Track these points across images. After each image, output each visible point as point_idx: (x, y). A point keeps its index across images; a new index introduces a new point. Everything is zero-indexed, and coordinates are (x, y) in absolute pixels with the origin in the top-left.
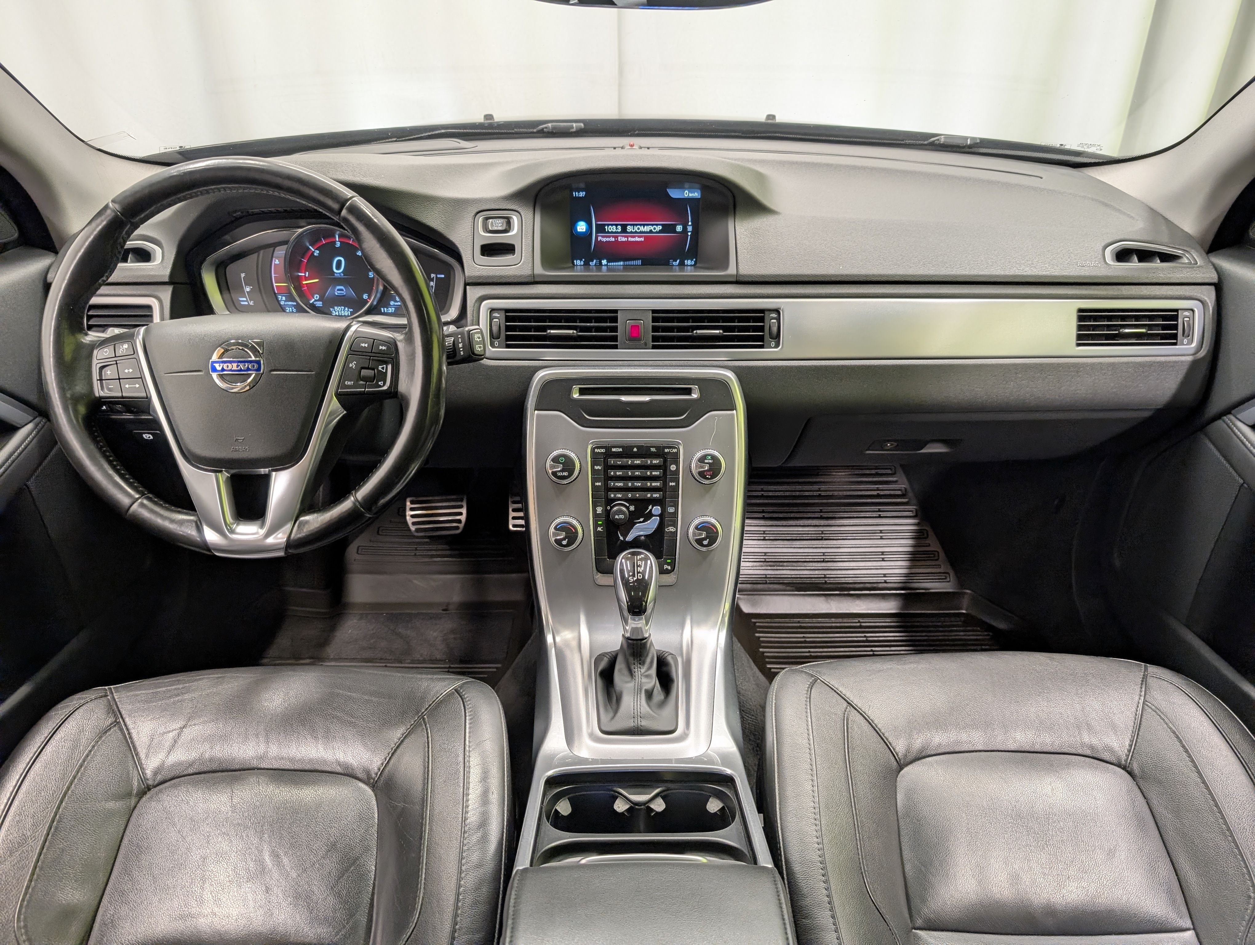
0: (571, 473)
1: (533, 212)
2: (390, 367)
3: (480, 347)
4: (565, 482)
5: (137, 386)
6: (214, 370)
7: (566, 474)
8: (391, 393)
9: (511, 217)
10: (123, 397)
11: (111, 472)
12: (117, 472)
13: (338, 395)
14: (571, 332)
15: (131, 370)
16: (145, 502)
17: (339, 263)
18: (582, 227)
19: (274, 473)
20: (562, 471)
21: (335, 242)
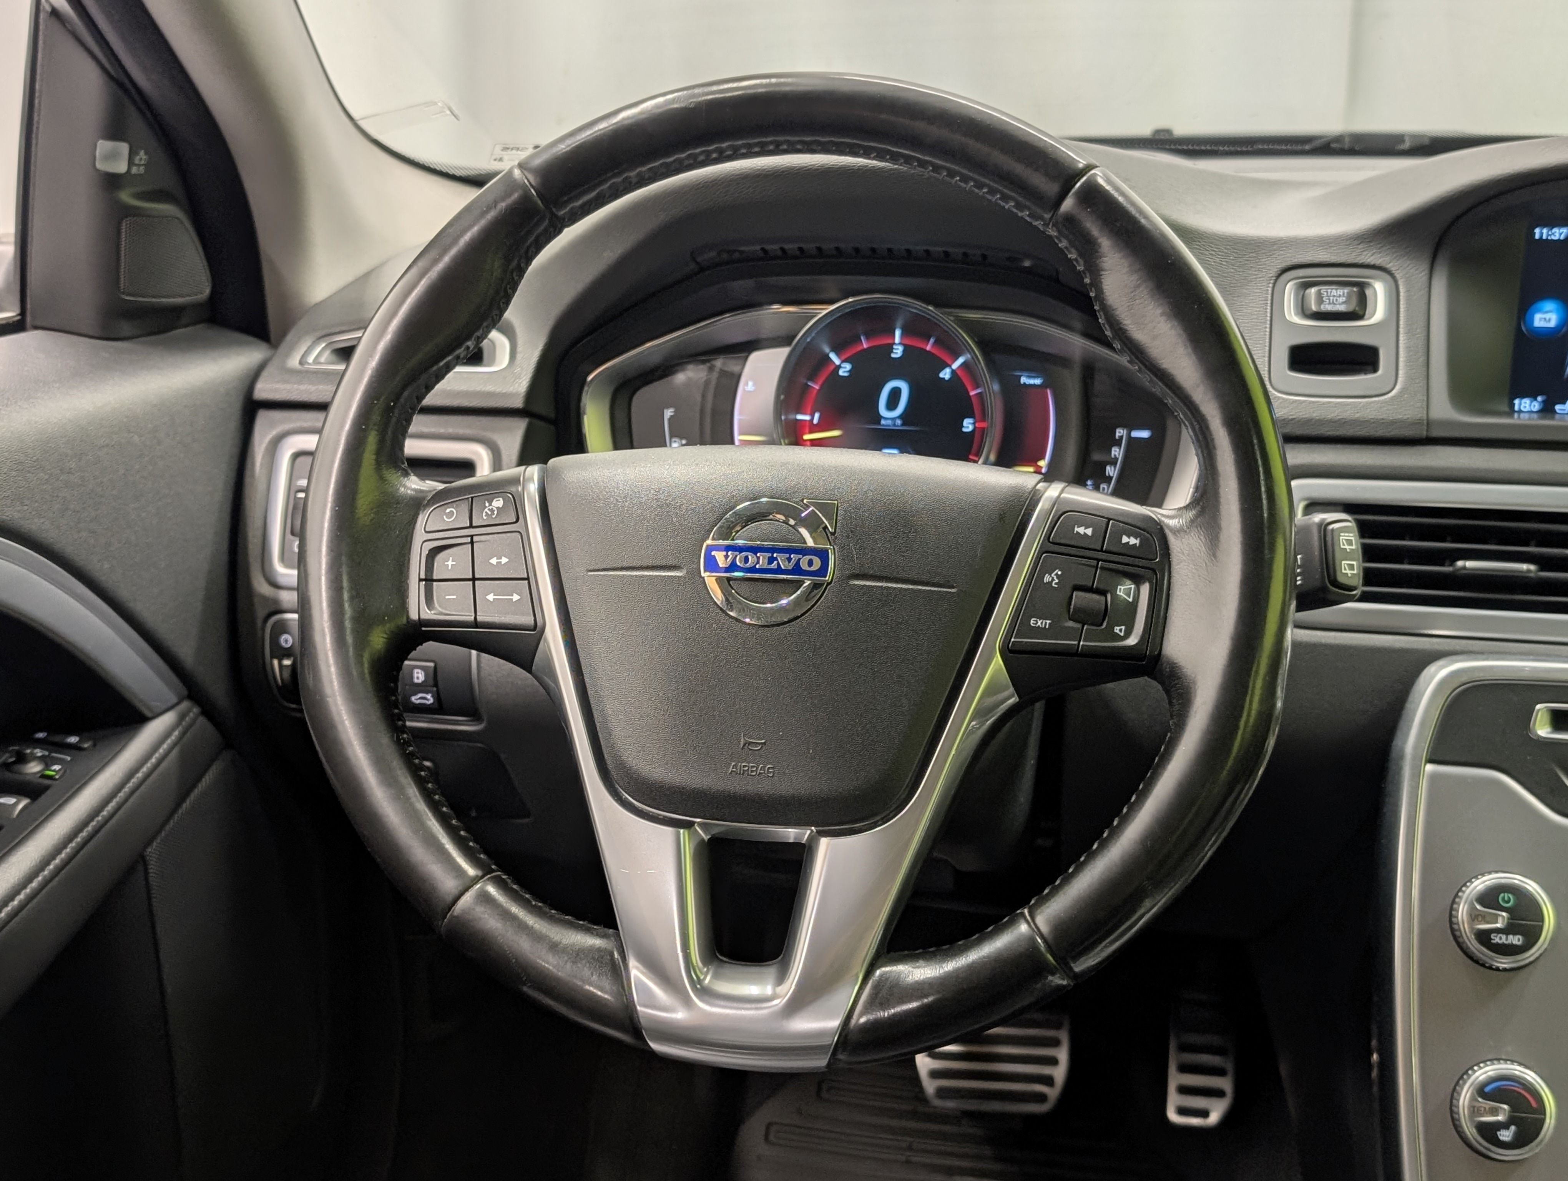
0: (1532, 936)
1: (1427, 272)
2: (1145, 589)
3: (1351, 567)
4: (1504, 962)
5: (516, 597)
6: (711, 564)
7: (1516, 940)
8: (1142, 657)
9: (1369, 284)
10: (476, 624)
11: (421, 806)
12: (435, 807)
13: (1010, 653)
14: (1525, 567)
15: (504, 560)
16: (491, 889)
17: (895, 394)
18: (1548, 316)
19: (824, 842)
20: (1507, 930)
21: (890, 347)
